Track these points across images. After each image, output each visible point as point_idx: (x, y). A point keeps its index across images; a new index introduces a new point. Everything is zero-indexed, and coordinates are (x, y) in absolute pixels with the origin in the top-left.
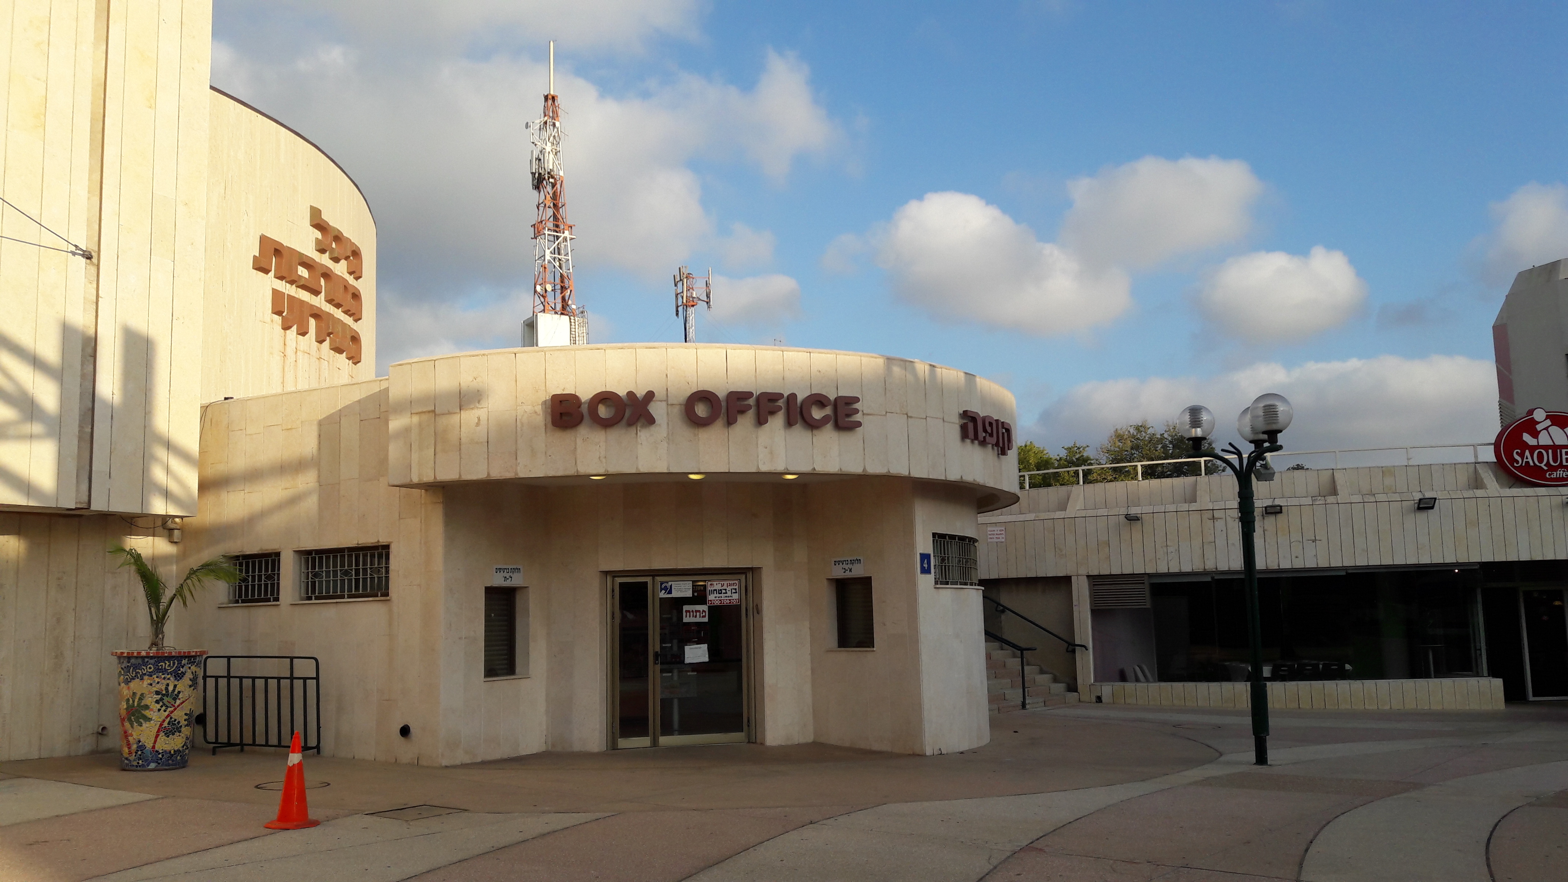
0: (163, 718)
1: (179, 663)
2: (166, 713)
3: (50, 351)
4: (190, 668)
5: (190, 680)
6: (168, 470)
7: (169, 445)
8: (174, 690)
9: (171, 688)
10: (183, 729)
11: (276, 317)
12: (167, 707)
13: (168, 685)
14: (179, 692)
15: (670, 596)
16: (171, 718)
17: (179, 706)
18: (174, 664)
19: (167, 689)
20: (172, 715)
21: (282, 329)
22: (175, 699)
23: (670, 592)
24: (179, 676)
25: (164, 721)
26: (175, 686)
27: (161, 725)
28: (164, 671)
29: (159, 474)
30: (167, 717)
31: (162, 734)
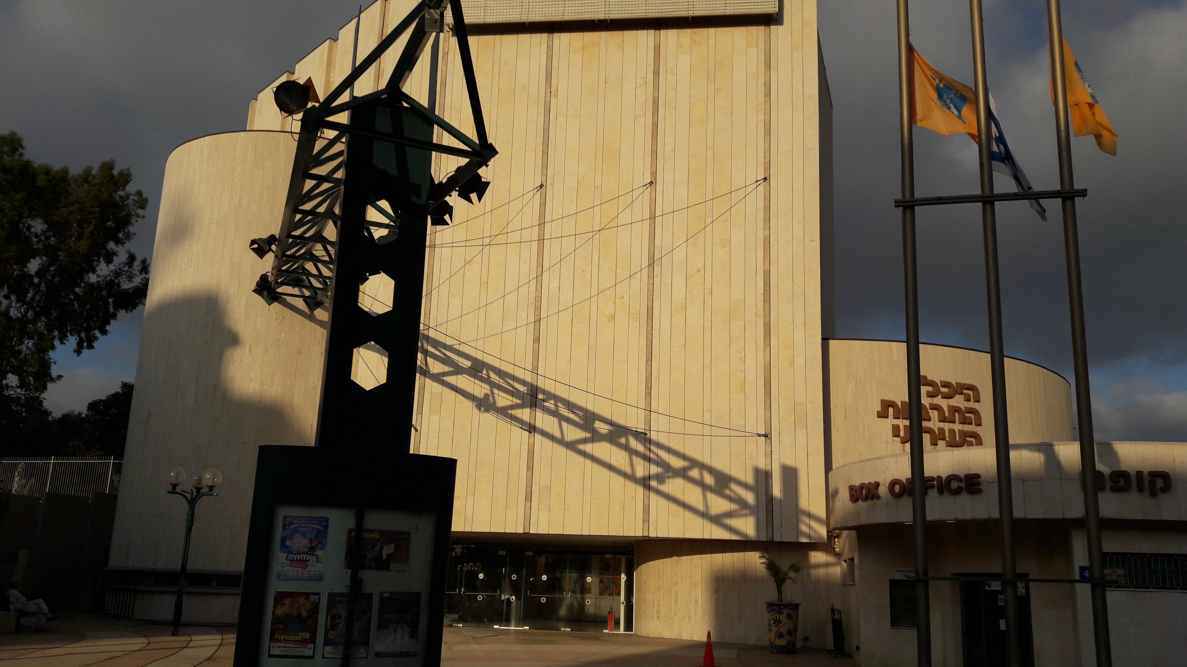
0: (776, 630)
1: (780, 608)
2: (777, 629)
3: (750, 479)
4: (785, 610)
5: (786, 615)
6: (809, 527)
7: (809, 515)
8: (779, 619)
9: (778, 618)
10: (785, 637)
11: (896, 438)
12: (777, 626)
13: (776, 617)
14: (781, 620)
15: (990, 589)
16: (779, 631)
17: (782, 626)
18: (778, 608)
19: (776, 618)
20: (779, 630)
21: (901, 443)
22: (780, 623)
23: (990, 587)
24: (781, 613)
25: (777, 632)
26: (779, 617)
27: (776, 634)
28: (775, 610)
29: (804, 528)
30: (777, 631)
31: (776, 638)
